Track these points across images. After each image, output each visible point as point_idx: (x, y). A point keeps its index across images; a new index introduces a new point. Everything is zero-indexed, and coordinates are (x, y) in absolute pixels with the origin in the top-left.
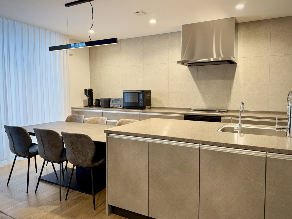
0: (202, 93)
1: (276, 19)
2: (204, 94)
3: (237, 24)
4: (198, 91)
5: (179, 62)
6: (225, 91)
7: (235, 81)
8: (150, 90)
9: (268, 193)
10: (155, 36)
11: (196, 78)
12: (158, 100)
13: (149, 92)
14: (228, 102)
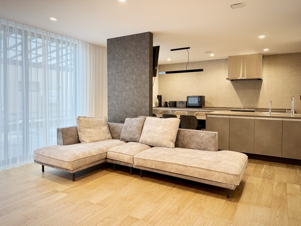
0: (240, 97)
1: (287, 54)
2: (241, 98)
3: (263, 56)
4: (238, 96)
5: (227, 79)
6: (255, 97)
7: (261, 90)
8: (204, 95)
9: (284, 134)
10: (208, 61)
11: (236, 88)
12: (209, 102)
13: (204, 97)
14: (257, 103)
